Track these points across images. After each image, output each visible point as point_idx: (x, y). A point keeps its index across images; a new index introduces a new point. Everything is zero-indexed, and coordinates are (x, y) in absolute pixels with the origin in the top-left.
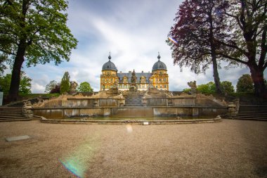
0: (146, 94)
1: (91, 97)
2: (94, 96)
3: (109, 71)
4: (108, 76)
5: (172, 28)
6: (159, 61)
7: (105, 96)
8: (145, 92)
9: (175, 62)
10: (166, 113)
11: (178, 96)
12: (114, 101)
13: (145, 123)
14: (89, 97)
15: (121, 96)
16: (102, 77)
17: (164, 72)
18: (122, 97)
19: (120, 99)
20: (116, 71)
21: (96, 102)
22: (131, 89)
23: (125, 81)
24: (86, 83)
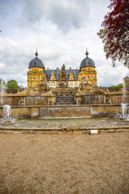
0: (79, 91)
1: (17, 95)
2: (19, 94)
3: (36, 69)
4: (35, 73)
5: (106, 17)
6: (87, 57)
7: (32, 93)
8: (76, 89)
9: (107, 56)
10: (105, 112)
11: (115, 93)
12: (43, 98)
13: (92, 132)
14: (14, 95)
15: (50, 93)
16: (29, 74)
17: (93, 69)
18: (52, 94)
19: (50, 97)
20: (44, 68)
21: (22, 100)
22: (61, 85)
23: (52, 77)
24: (13, 80)
